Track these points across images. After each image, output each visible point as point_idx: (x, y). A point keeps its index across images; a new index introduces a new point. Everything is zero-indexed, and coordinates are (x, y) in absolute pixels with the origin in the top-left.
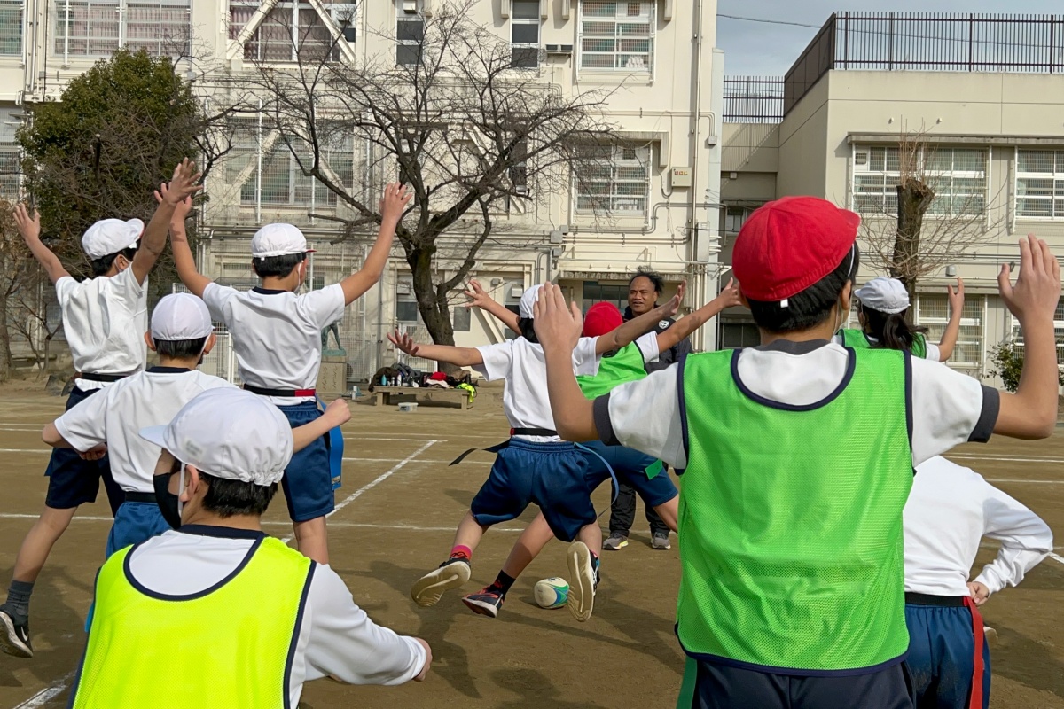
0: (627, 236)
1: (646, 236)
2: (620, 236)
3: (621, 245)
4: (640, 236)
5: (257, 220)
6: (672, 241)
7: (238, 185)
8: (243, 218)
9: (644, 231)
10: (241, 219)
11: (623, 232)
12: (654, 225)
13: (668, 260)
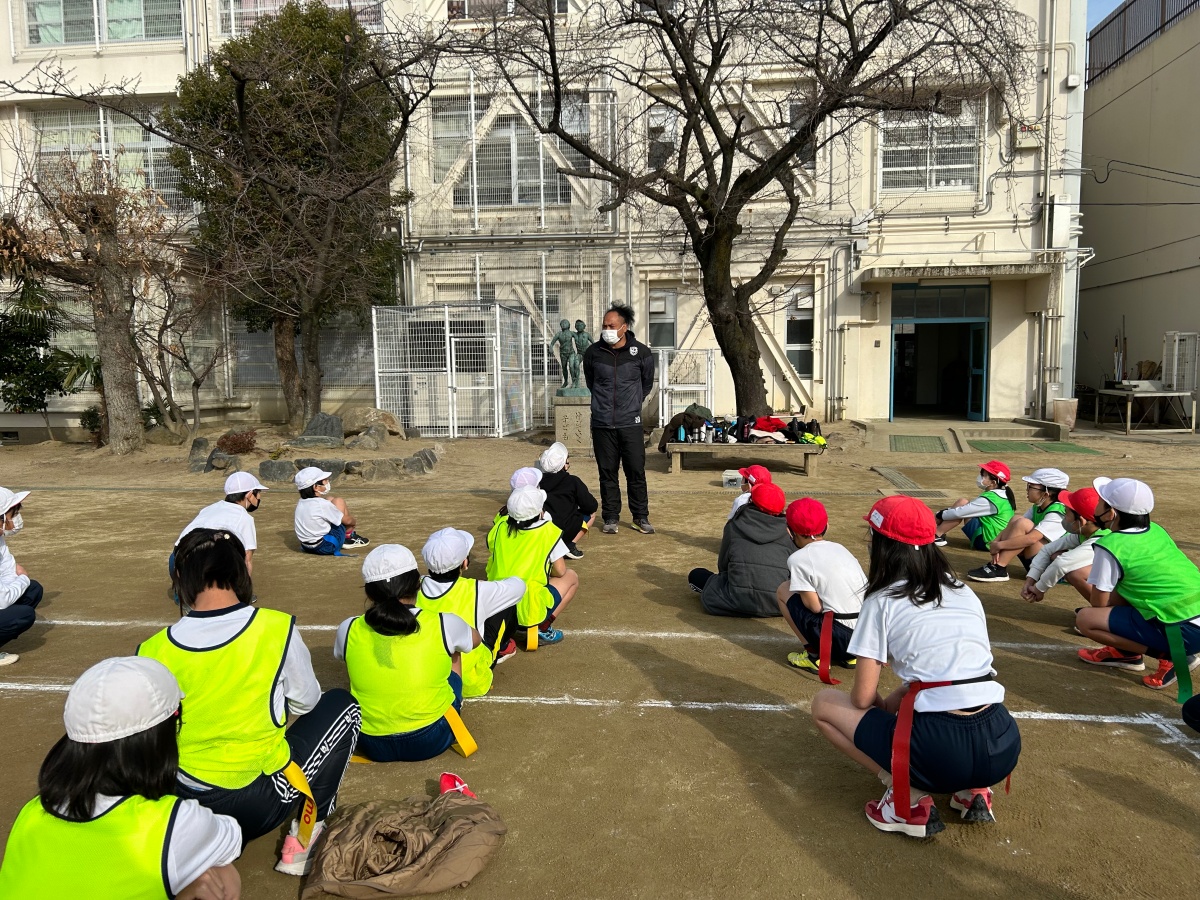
0: (952, 220)
1: (978, 219)
2: (943, 220)
3: (944, 232)
4: (969, 219)
5: (473, 226)
6: (1015, 225)
7: (449, 183)
8: (457, 224)
9: (974, 212)
10: (455, 226)
11: (945, 214)
12: (989, 203)
13: (1009, 249)
